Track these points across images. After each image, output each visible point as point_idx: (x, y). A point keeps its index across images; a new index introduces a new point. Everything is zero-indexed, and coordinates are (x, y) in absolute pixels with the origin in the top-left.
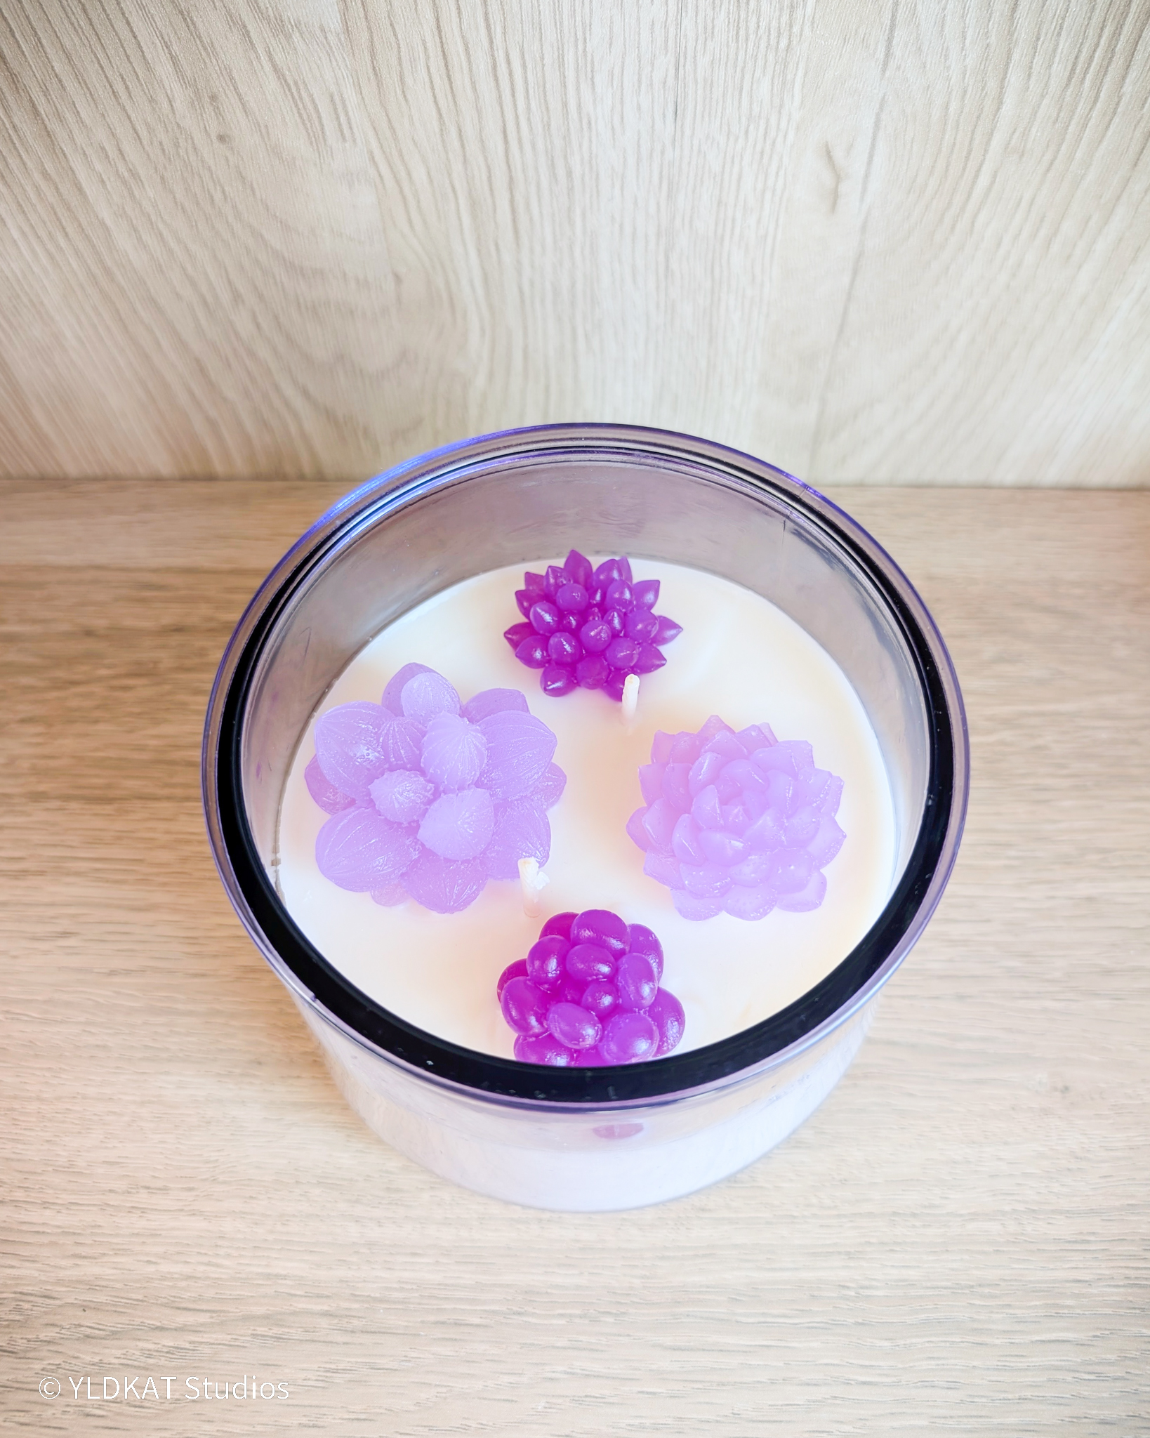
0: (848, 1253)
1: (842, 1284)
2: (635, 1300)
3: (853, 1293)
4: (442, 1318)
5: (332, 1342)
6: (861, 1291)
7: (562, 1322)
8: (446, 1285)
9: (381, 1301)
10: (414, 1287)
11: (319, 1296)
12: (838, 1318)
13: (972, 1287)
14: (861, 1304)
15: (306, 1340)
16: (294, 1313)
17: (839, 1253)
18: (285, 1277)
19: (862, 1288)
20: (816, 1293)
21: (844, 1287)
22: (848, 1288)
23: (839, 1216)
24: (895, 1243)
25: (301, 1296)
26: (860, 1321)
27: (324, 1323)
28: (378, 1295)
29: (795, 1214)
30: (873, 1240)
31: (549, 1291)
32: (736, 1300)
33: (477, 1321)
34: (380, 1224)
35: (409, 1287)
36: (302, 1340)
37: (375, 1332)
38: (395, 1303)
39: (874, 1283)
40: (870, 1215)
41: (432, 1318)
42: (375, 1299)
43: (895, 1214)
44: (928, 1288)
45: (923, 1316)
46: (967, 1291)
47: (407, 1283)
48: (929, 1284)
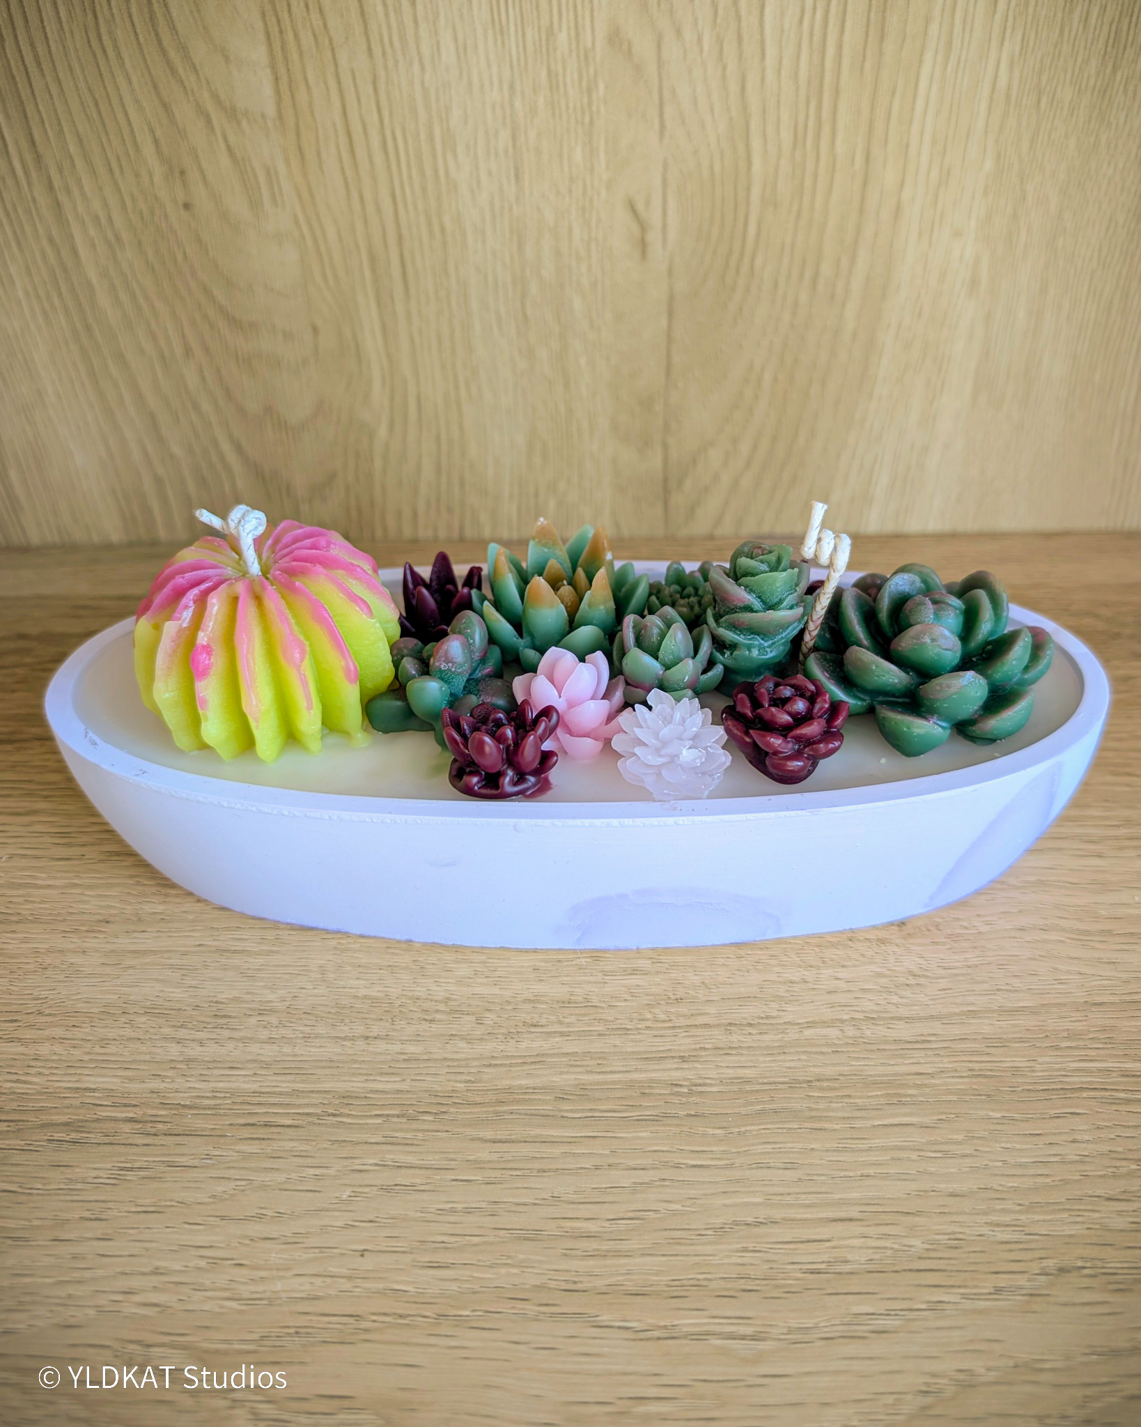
0: (681, 1057)
1: (674, 1083)
2: (457, 1101)
3: (686, 1090)
4: (251, 1121)
5: (131, 1145)
6: (694, 1088)
7: (379, 1121)
8: (261, 1093)
9: (190, 1107)
10: (228, 1095)
11: (125, 1105)
12: (669, 1111)
13: (811, 1081)
14: (694, 1099)
15: (105, 1144)
16: (98, 1120)
17: (673, 1057)
18: (94, 1090)
19: (695, 1085)
20: (647, 1091)
21: (676, 1085)
22: (681, 1086)
23: (674, 1027)
24: (730, 1048)
25: (108, 1106)
26: (693, 1113)
27: (127, 1127)
28: (188, 1103)
29: (629, 1027)
30: (707, 1046)
31: (368, 1095)
32: (564, 1098)
33: (289, 1122)
34: (201, 1044)
35: (222, 1095)
36: (100, 1144)
37: (179, 1135)
38: (204, 1109)
39: (708, 1081)
40: (706, 1025)
41: (242, 1121)
42: (184, 1106)
43: (730, 1024)
44: (764, 1084)
45: (759, 1107)
46: (805, 1085)
47: (220, 1092)
48: (765, 1081)
